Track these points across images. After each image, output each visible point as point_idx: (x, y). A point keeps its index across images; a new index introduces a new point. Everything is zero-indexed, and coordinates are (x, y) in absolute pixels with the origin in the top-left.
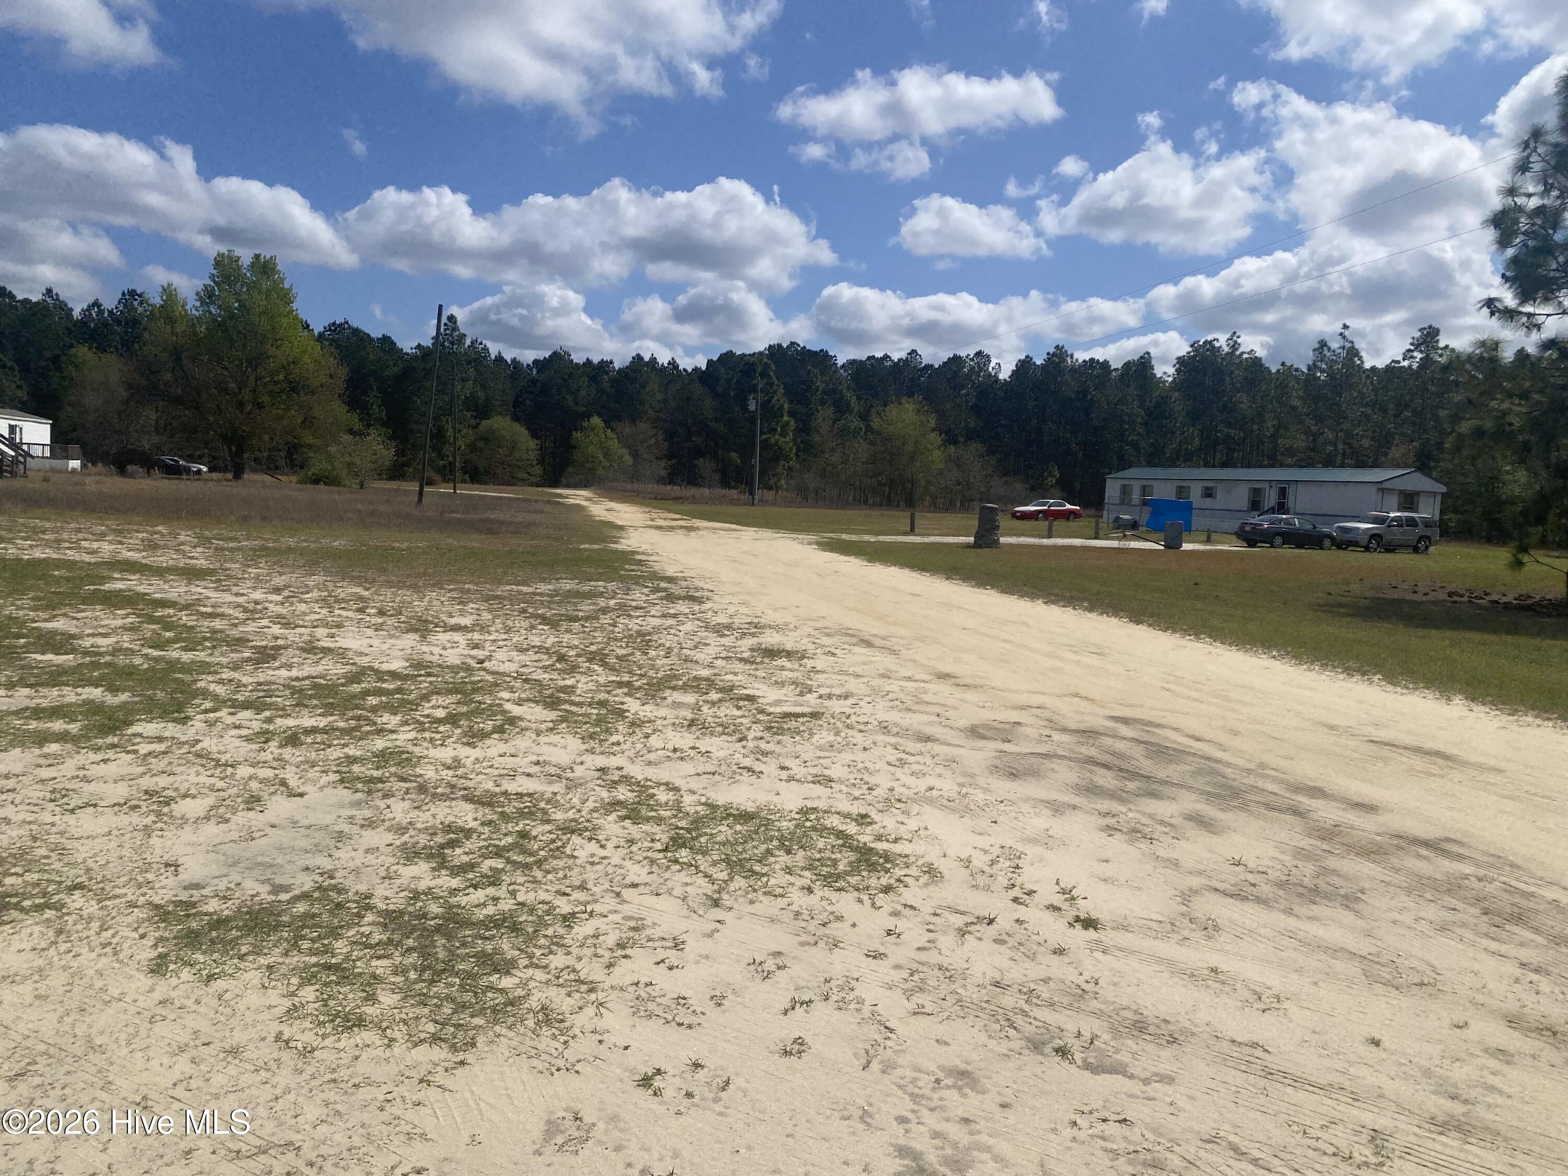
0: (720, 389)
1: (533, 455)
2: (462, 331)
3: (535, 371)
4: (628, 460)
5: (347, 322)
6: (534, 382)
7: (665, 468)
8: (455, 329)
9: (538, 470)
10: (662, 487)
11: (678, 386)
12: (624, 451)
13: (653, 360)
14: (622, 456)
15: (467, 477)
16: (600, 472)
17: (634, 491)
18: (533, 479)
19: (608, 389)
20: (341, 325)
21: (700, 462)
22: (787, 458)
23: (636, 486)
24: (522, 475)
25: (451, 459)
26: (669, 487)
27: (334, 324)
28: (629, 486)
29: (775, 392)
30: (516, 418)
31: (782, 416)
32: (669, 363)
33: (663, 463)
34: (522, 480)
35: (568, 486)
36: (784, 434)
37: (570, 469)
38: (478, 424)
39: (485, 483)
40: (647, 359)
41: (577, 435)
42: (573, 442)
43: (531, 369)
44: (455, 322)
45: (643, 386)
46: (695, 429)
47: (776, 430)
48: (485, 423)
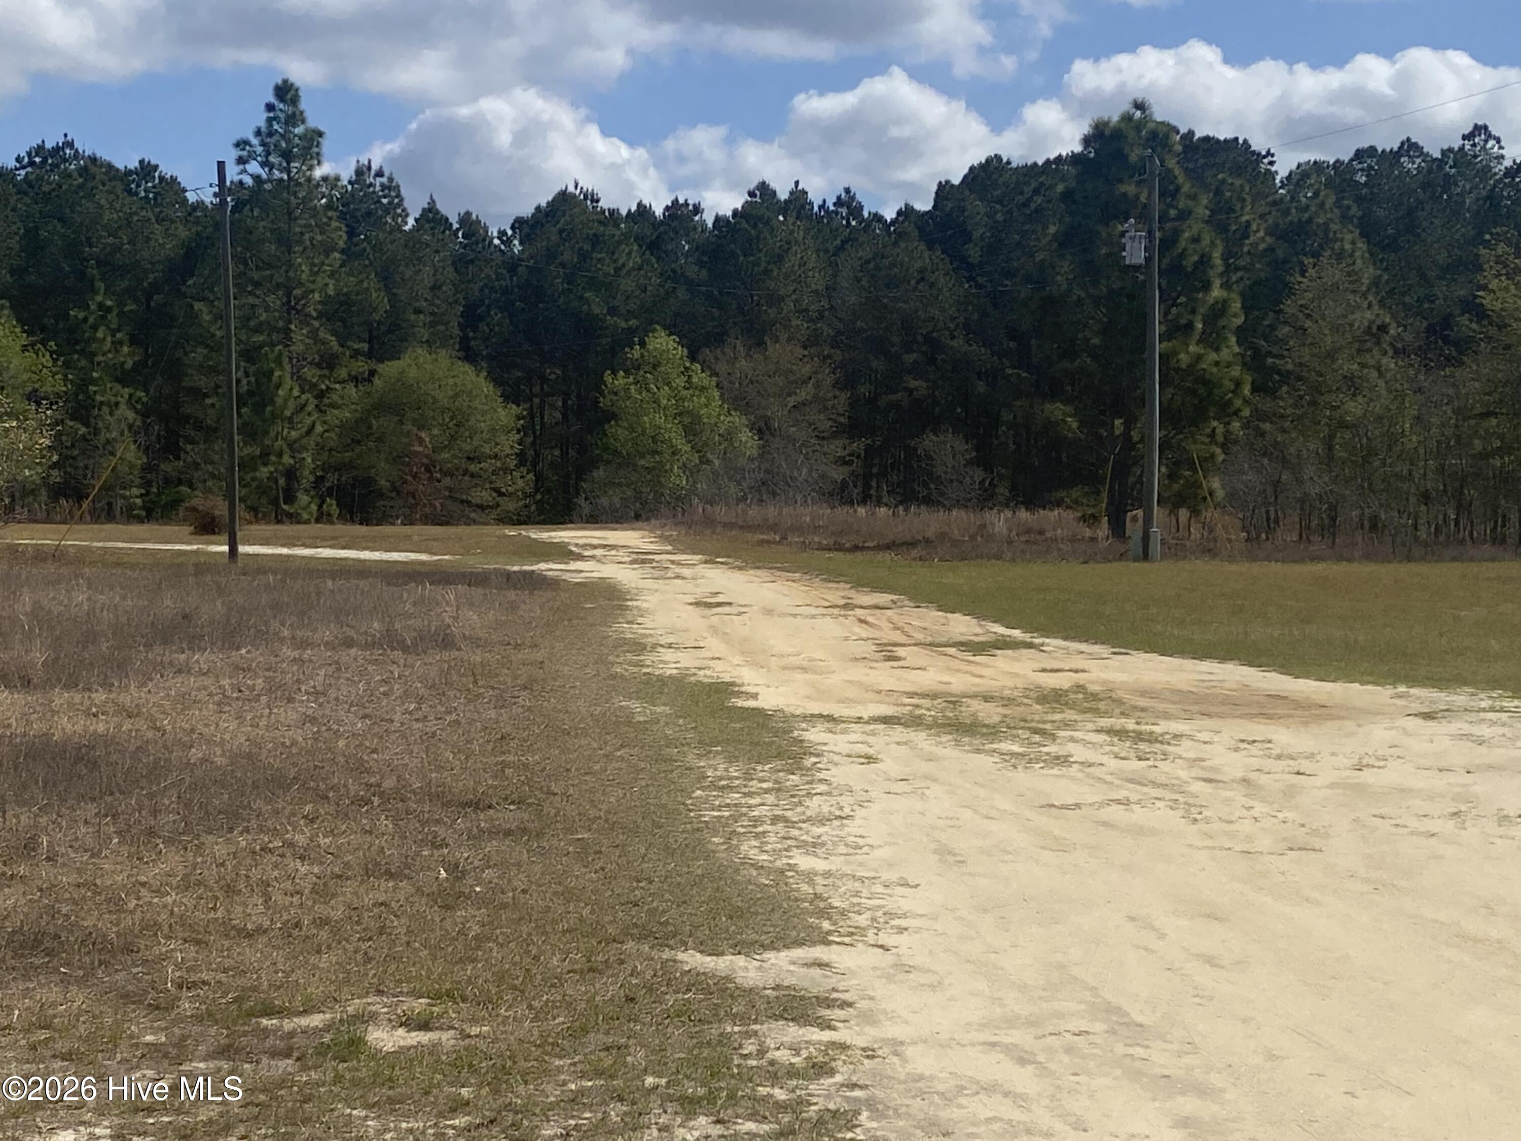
0: (974, 253)
1: (509, 444)
2: (313, 121)
3: (517, 246)
4: (747, 439)
5: (70, 144)
6: (513, 264)
7: (843, 461)
8: (295, 118)
9: (522, 481)
10: (843, 513)
11: (865, 253)
12: (737, 419)
13: (799, 196)
14: (729, 437)
15: (332, 505)
16: (678, 478)
17: (773, 528)
18: (510, 505)
19: (692, 271)
20: (57, 149)
21: (928, 442)
22: (1226, 411)
23: (771, 511)
24: (483, 495)
25: (287, 460)
26: (861, 511)
27: (40, 149)
28: (754, 513)
29: (1184, 215)
30: (468, 355)
31: (1206, 286)
32: (839, 202)
33: (837, 448)
34: (482, 507)
35: (594, 519)
36: (1211, 338)
37: (599, 473)
38: (372, 373)
39: (383, 519)
40: (783, 195)
41: (618, 381)
42: (604, 402)
43: (508, 242)
44: (295, 100)
45: (779, 259)
46: (910, 358)
47: (1190, 326)
48: (389, 369)
